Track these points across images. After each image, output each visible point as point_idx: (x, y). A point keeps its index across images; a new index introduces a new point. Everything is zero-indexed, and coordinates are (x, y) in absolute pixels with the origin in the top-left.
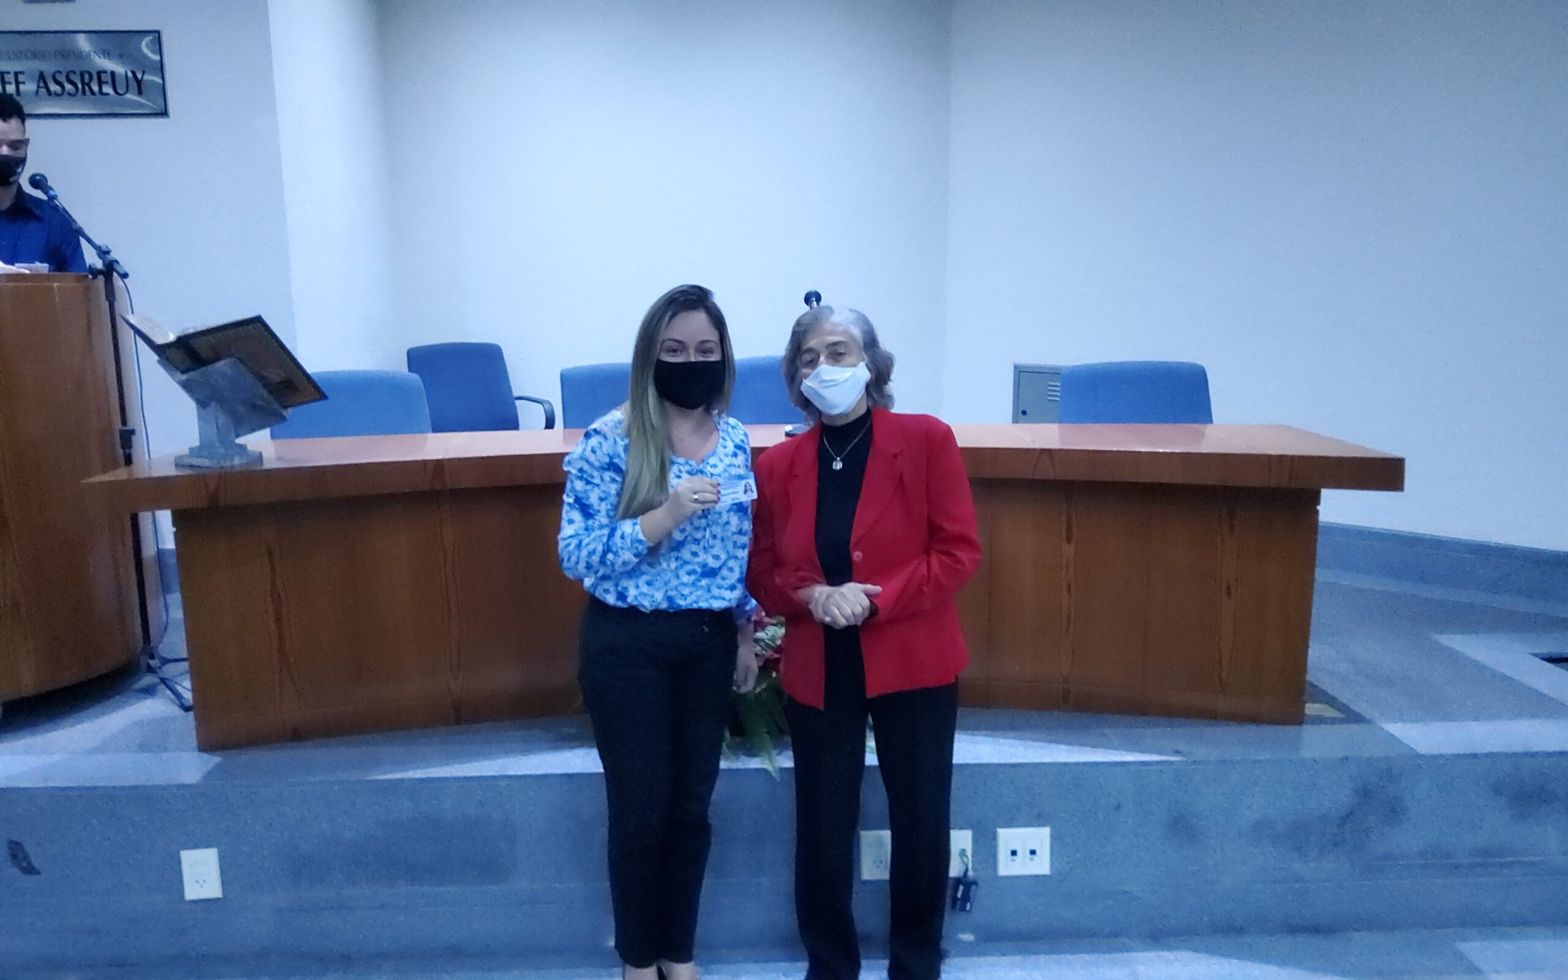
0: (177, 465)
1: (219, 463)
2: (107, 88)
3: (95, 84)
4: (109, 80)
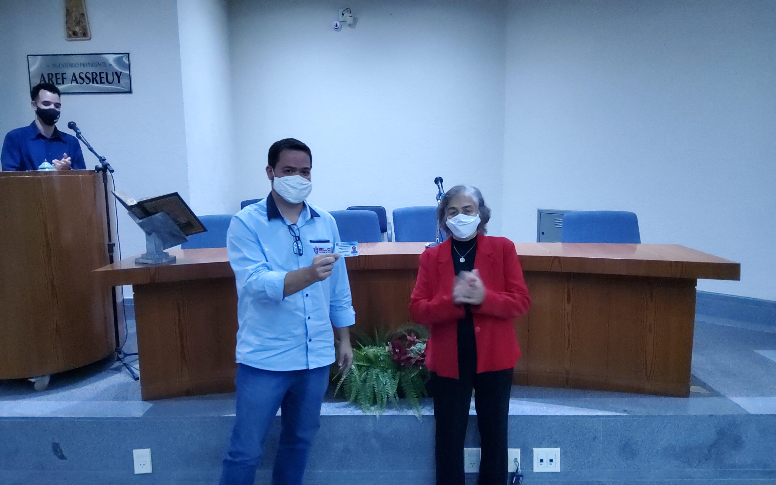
0: (136, 263)
1: (156, 262)
2: (104, 80)
3: (98, 79)
4: (105, 76)
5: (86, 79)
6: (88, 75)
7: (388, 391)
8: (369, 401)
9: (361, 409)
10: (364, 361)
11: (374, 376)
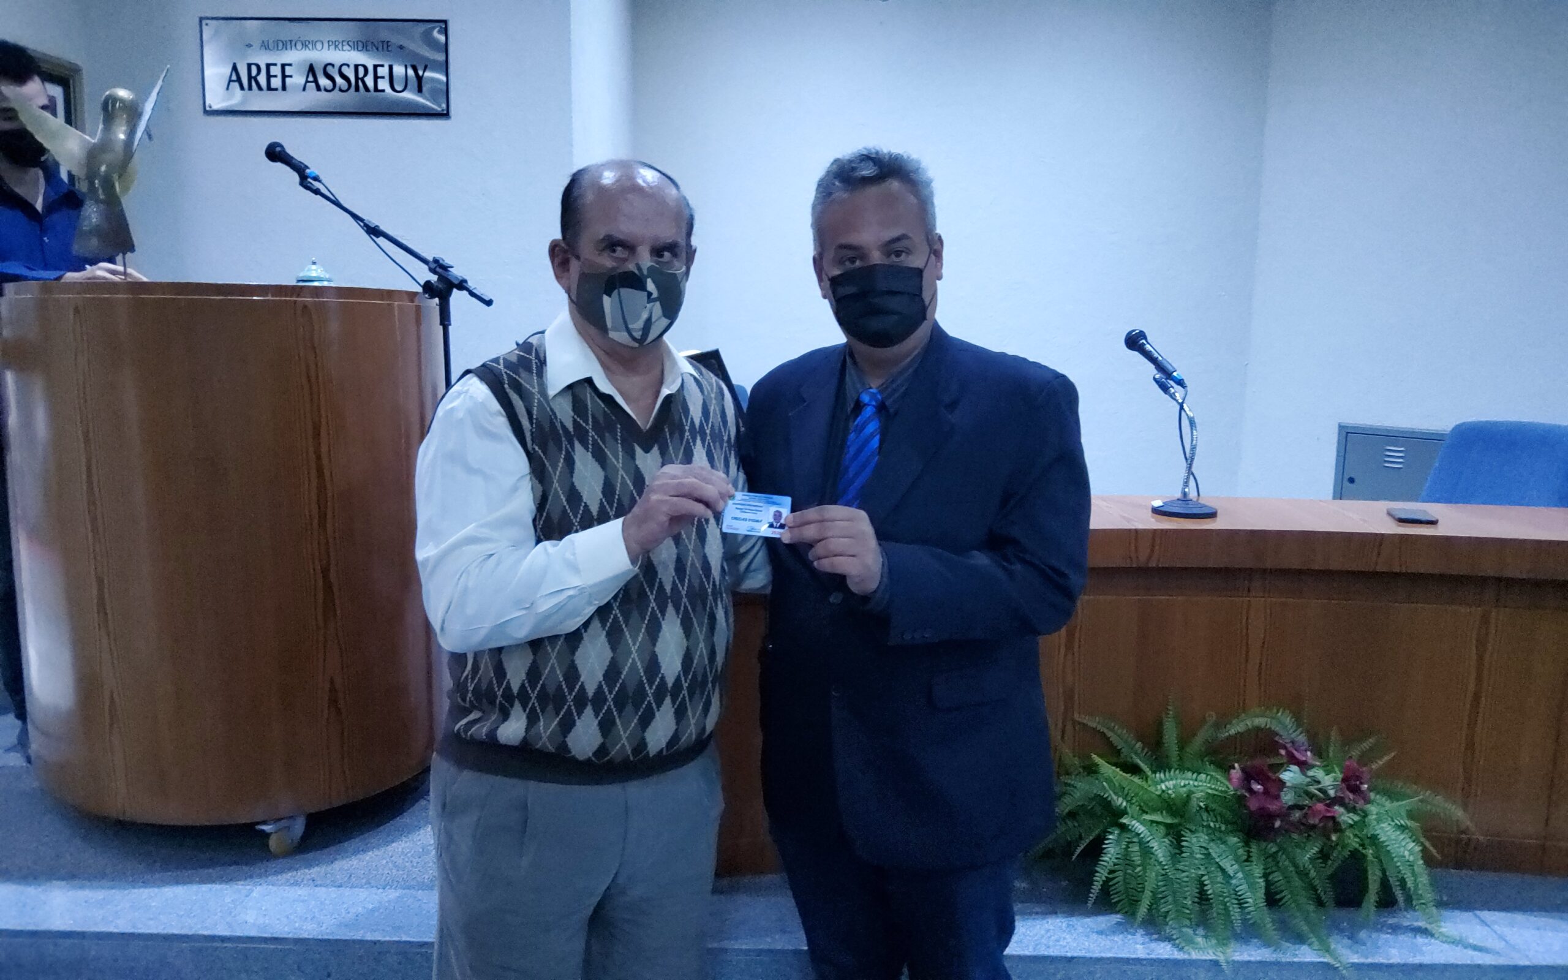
2: (383, 84)
3: (369, 81)
4: (387, 78)
5: (339, 80)
6: (345, 70)
7: (1240, 896)
8: (1190, 919)
9: (1169, 939)
10: (1162, 813)
11: (1197, 854)
